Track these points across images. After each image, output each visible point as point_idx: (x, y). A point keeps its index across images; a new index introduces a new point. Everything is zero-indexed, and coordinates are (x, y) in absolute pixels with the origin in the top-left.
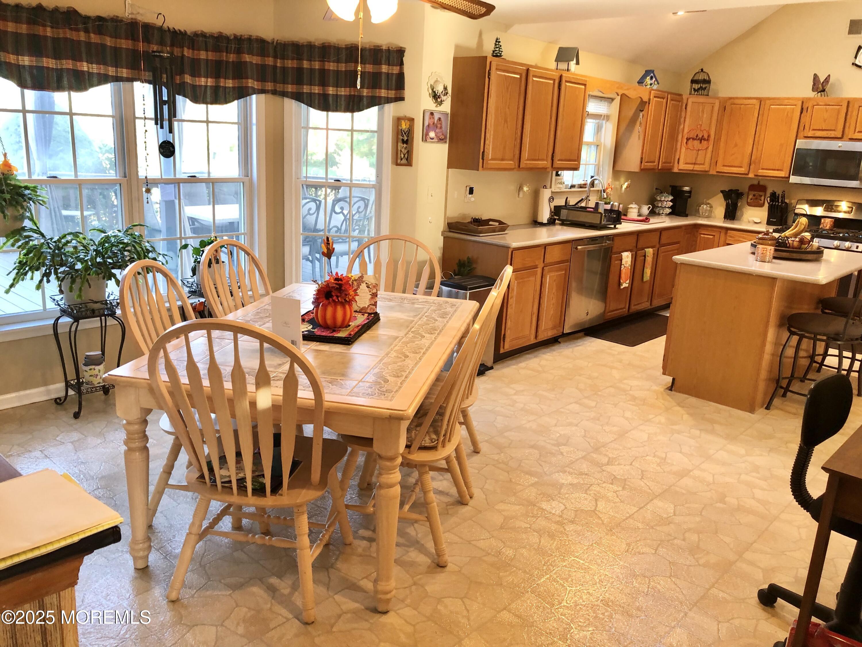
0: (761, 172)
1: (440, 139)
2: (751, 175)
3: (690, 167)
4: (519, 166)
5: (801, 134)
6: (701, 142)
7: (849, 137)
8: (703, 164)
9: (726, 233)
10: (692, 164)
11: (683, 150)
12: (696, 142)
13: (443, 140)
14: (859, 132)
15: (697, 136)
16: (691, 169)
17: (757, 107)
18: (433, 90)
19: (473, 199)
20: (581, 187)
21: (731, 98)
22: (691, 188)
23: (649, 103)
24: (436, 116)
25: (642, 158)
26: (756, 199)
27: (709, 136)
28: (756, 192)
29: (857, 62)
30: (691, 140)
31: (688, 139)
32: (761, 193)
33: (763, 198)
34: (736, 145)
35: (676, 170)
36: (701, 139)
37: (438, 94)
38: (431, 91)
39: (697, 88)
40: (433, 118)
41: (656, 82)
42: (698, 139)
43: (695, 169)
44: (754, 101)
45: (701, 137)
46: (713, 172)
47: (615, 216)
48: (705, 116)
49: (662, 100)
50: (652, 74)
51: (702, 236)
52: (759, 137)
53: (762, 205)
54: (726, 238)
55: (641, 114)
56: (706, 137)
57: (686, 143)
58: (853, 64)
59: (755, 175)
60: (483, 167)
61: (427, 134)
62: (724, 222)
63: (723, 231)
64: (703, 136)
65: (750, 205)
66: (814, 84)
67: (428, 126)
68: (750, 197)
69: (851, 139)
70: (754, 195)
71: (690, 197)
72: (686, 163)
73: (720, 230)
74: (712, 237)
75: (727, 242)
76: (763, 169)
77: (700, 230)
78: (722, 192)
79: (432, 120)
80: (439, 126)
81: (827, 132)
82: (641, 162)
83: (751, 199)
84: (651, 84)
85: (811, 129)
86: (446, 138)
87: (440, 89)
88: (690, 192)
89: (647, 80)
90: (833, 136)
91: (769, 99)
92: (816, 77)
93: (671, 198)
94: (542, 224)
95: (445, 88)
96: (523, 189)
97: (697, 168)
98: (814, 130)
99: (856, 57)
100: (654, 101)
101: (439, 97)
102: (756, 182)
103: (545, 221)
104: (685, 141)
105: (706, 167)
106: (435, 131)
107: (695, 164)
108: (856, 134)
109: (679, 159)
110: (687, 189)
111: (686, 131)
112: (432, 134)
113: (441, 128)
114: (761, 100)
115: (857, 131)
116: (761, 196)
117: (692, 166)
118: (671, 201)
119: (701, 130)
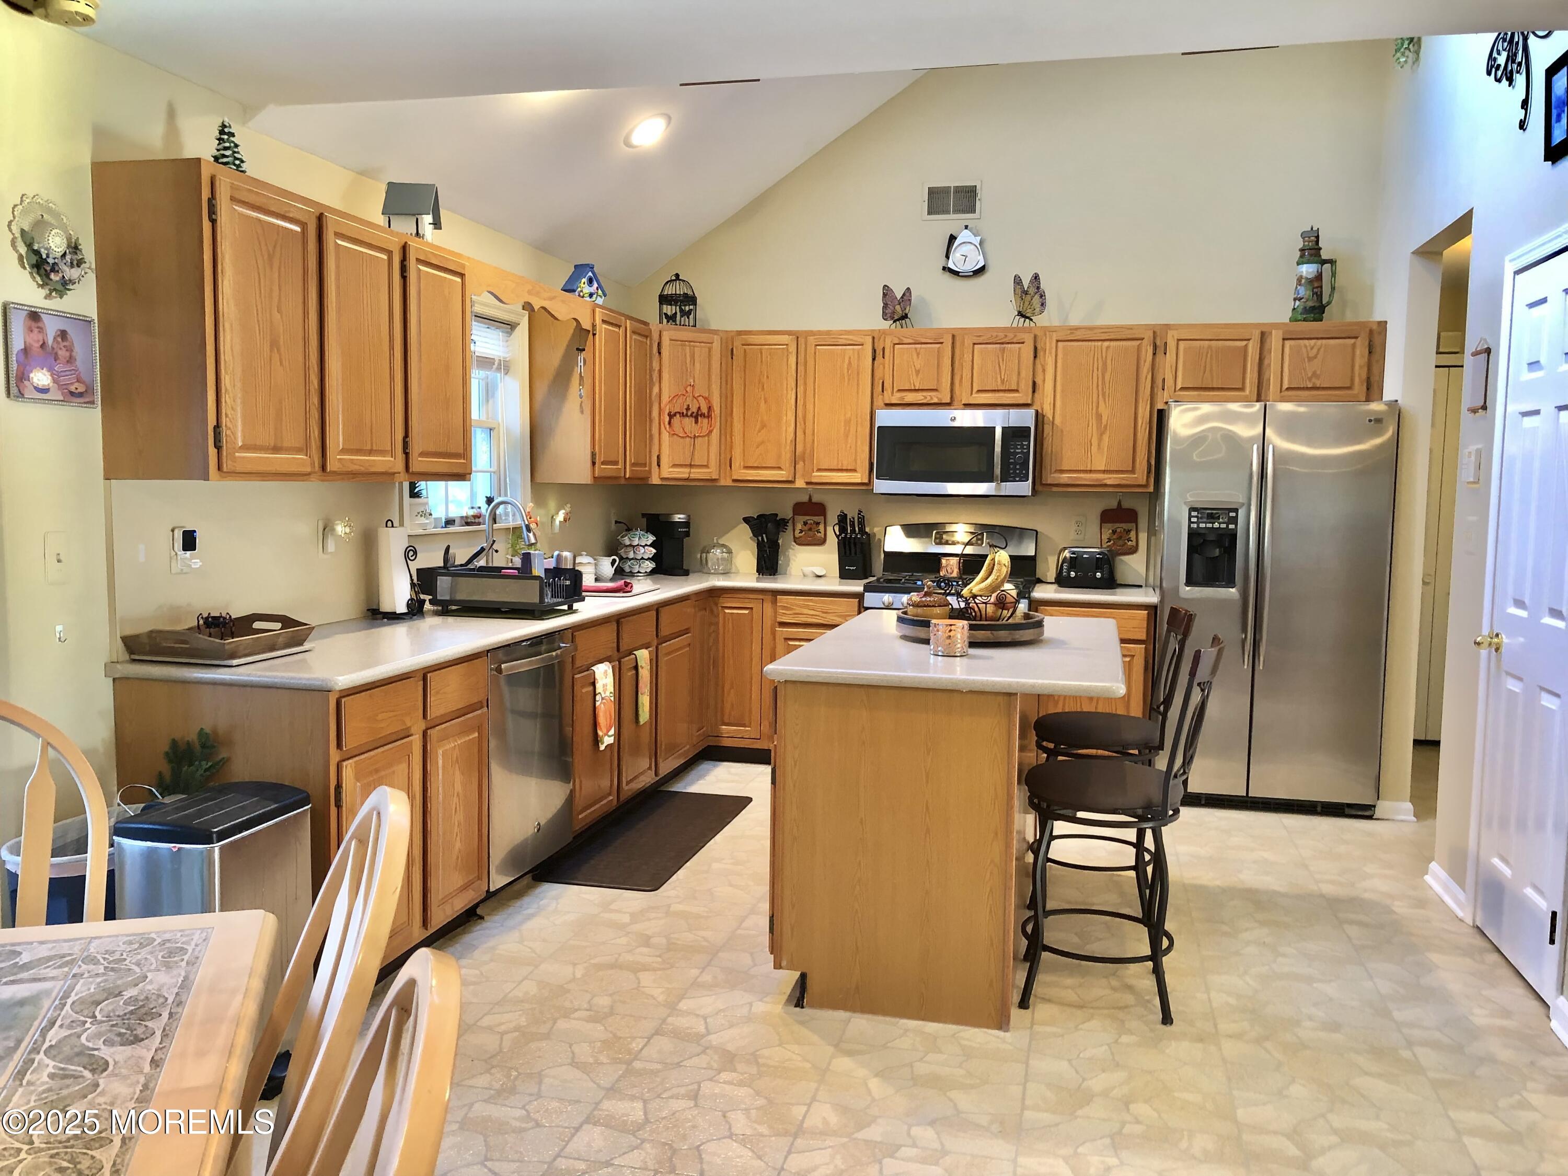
0: (818, 476)
1: (72, 394)
2: (800, 483)
3: (683, 473)
4: (323, 467)
5: (879, 401)
6: (696, 422)
7: (963, 402)
8: (707, 466)
9: (775, 602)
10: (686, 466)
11: (665, 436)
12: (688, 422)
13: (81, 395)
14: (979, 391)
15: (688, 409)
16: (686, 476)
17: (793, 348)
18: (29, 246)
19: (196, 563)
20: (468, 524)
21: (740, 333)
22: (689, 516)
23: (594, 335)
24: (51, 327)
25: (593, 455)
26: (810, 529)
27: (710, 408)
28: (808, 518)
29: (951, 265)
30: (678, 416)
31: (671, 416)
32: (816, 519)
33: (821, 527)
34: (763, 426)
35: (655, 480)
36: (697, 416)
37: (51, 261)
38: (23, 250)
39: (669, 314)
40: (41, 330)
41: (600, 292)
42: (691, 415)
43: (692, 476)
44: (785, 339)
45: (695, 410)
46: (726, 482)
47: (568, 583)
48: (697, 365)
49: (616, 330)
50: (590, 274)
51: (727, 611)
52: (805, 405)
53: (822, 542)
54: (775, 612)
55: (581, 358)
56: (704, 410)
57: (669, 423)
58: (943, 268)
59: (808, 483)
60: (219, 468)
61: (23, 377)
62: (758, 580)
63: (768, 598)
64: (699, 408)
65: (799, 542)
66: (885, 306)
67: (26, 351)
68: (799, 526)
69: (968, 406)
70: (805, 523)
71: (687, 534)
72: (675, 466)
73: (761, 597)
74: (746, 612)
75: (779, 620)
76: (819, 470)
77: (721, 600)
78: (746, 520)
79: (36, 336)
80: (62, 353)
81: (925, 394)
82: (594, 463)
83: (801, 531)
84: (591, 295)
85: (895, 390)
86: (89, 390)
87: (55, 244)
88: (687, 524)
89: (582, 285)
90: (935, 400)
91: (812, 333)
92: (887, 292)
93: (651, 538)
94: (394, 617)
95: (74, 248)
96: (333, 530)
97: (697, 473)
98: (899, 390)
99: (947, 257)
100: (602, 328)
101: (54, 269)
102: (805, 499)
103: (402, 608)
104: (667, 419)
105: (711, 472)
106: (51, 369)
107: (691, 466)
108: (974, 395)
109: (658, 457)
110: (679, 518)
111: (665, 398)
112: (41, 378)
113: (71, 360)
114: (797, 336)
115: (975, 390)
116: (818, 524)
117: (687, 470)
118: (651, 545)
119: (694, 397)
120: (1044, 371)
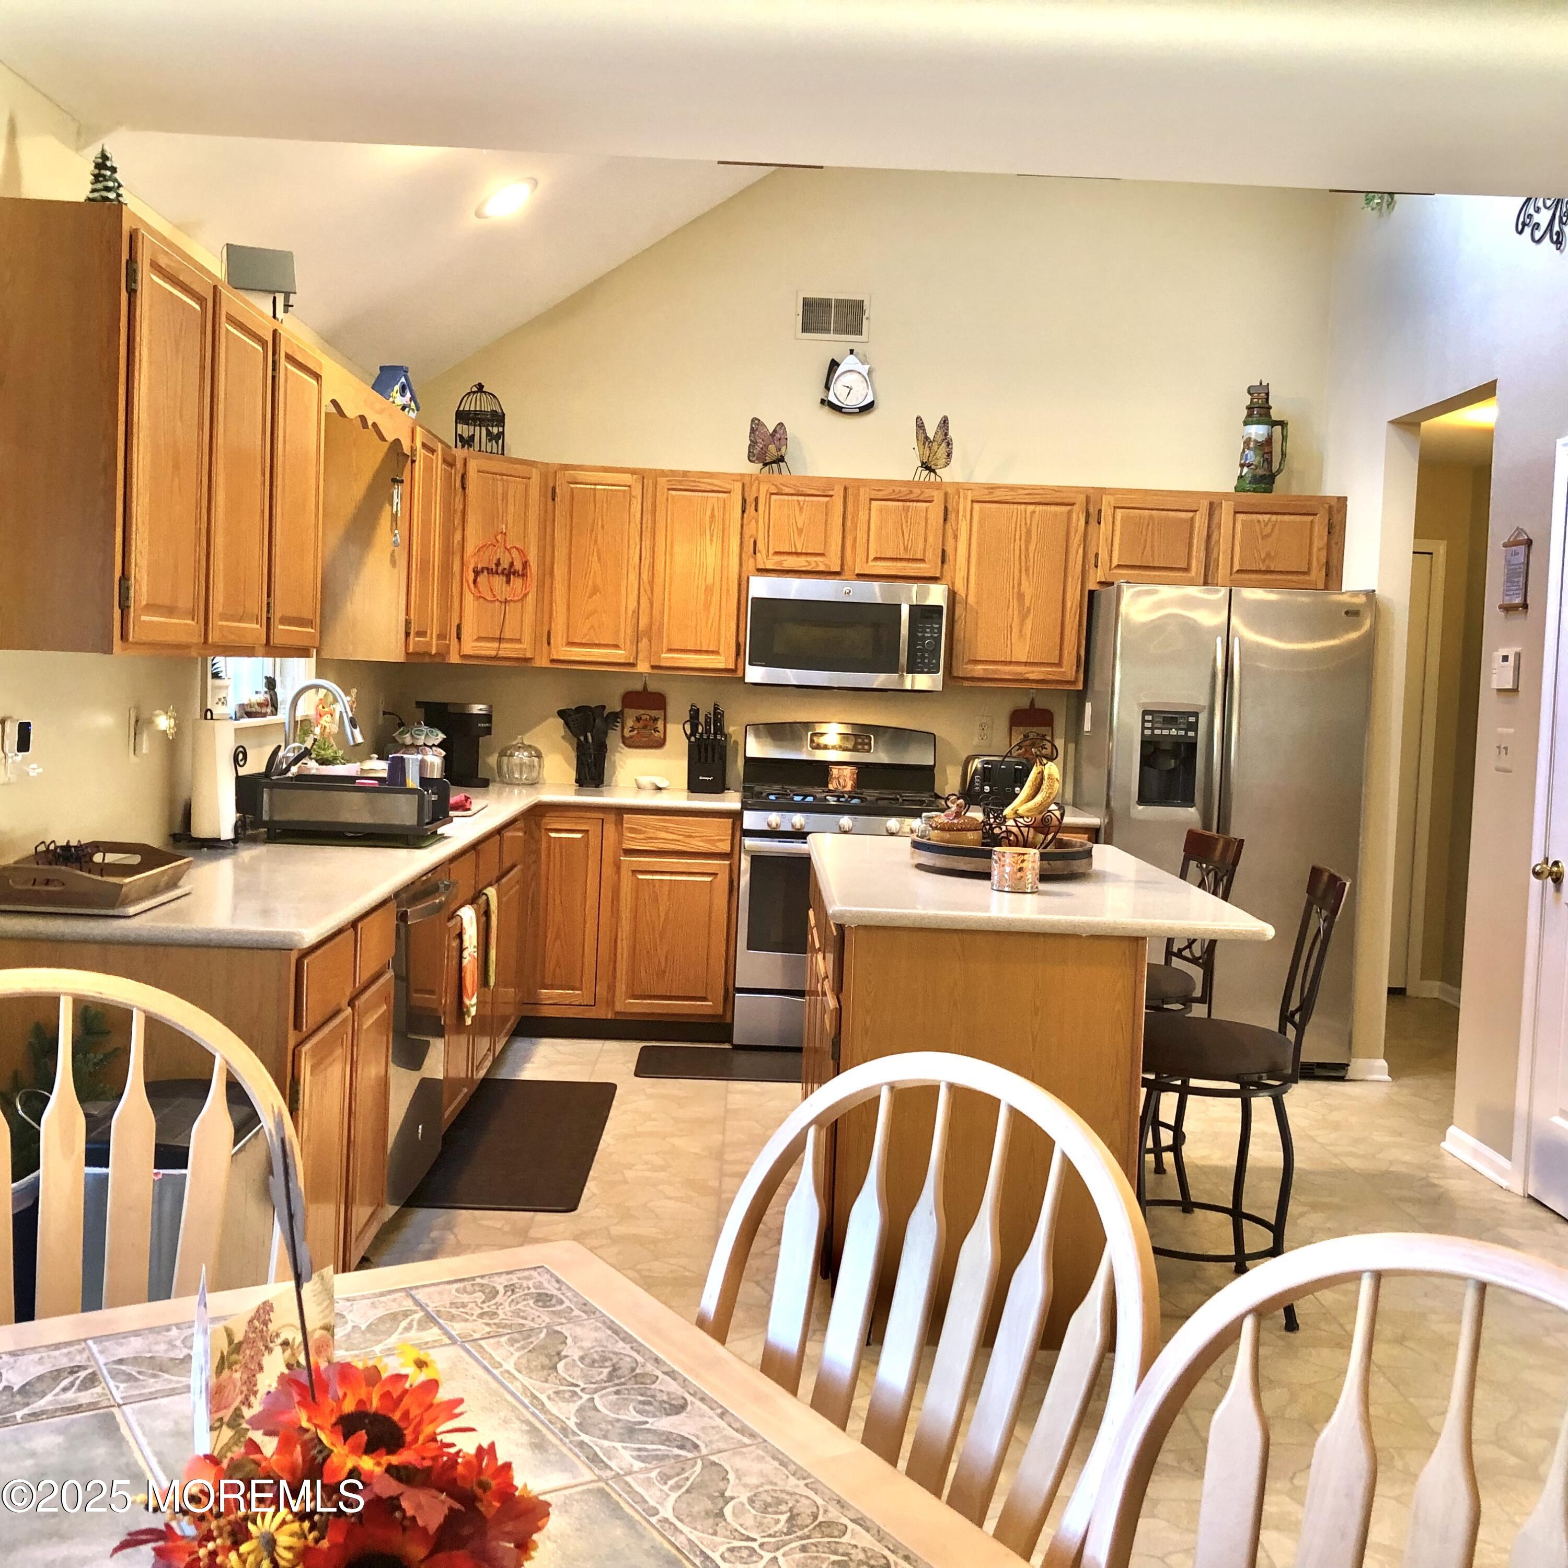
0: (668, 659)
2: (643, 667)
3: (488, 649)
5: (750, 565)
6: (508, 582)
7: (857, 571)
8: (519, 641)
9: (619, 822)
10: (492, 639)
11: (469, 598)
12: (498, 581)
14: (876, 559)
15: (498, 564)
16: (493, 653)
17: (637, 491)
19: (34, 770)
21: (566, 467)
22: (491, 707)
23: (413, 462)
25: (408, 623)
26: (645, 727)
27: (525, 564)
28: (642, 712)
29: (832, 398)
30: (485, 572)
31: (477, 573)
32: (654, 713)
33: (660, 724)
34: (595, 590)
35: (454, 659)
36: (509, 574)
39: (465, 435)
41: (413, 404)
42: (503, 573)
43: (502, 654)
44: (627, 478)
45: (506, 566)
46: (543, 662)
47: (437, 797)
48: (511, 509)
49: (430, 455)
50: (403, 380)
51: (553, 835)
52: (653, 564)
53: (660, 744)
54: (621, 834)
55: (397, 491)
56: (518, 566)
57: (475, 582)
58: (823, 402)
59: (653, 667)
60: (124, 637)
62: (578, 793)
63: (611, 818)
64: (512, 564)
65: (630, 743)
66: (753, 444)
68: (630, 723)
69: (861, 576)
70: (638, 719)
71: (488, 731)
72: (479, 639)
73: (601, 816)
74: (579, 836)
75: (625, 846)
76: (670, 650)
77: (545, 820)
78: (561, 713)
81: (810, 559)
82: (407, 634)
83: (633, 729)
84: (404, 408)
85: (771, 552)
88: (488, 718)
89: (394, 394)
90: (822, 568)
91: (663, 473)
93: (441, 736)
94: (214, 846)
96: (150, 722)
97: (507, 649)
98: (776, 553)
99: (827, 387)
100: (421, 452)
102: (639, 687)
103: (227, 833)
104: (471, 576)
105: (525, 648)
107: (500, 640)
108: (870, 563)
109: (459, 627)
110: (477, 709)
111: (470, 548)
114: (641, 474)
115: (871, 557)
116: (656, 720)
117: (496, 645)
118: (439, 746)
119: (506, 548)
120: (956, 537)
